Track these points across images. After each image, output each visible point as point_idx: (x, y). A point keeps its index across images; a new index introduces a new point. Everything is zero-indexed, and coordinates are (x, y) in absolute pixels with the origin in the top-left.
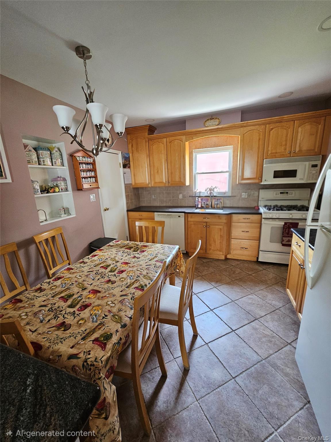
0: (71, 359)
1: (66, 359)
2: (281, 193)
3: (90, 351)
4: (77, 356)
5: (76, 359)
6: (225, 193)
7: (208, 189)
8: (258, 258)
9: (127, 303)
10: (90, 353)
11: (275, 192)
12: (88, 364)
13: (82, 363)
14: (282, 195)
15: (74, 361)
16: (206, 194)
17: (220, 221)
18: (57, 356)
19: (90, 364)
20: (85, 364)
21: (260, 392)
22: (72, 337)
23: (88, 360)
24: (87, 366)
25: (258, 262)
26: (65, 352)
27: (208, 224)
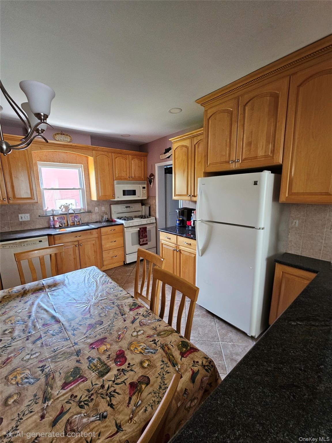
0: (195, 380)
1: (191, 385)
2: (126, 207)
3: (194, 362)
4: (195, 372)
5: (198, 374)
6: (80, 210)
7: (63, 207)
8: (124, 262)
9: (149, 321)
10: (196, 361)
11: (122, 207)
12: (207, 366)
13: (204, 370)
14: (128, 209)
15: (199, 378)
16: (60, 212)
17: (93, 236)
18: (183, 395)
19: (208, 364)
20: (206, 368)
21: (200, 333)
22: (165, 376)
23: (204, 364)
24: (209, 367)
25: (126, 265)
26: (184, 384)
27: (80, 242)
